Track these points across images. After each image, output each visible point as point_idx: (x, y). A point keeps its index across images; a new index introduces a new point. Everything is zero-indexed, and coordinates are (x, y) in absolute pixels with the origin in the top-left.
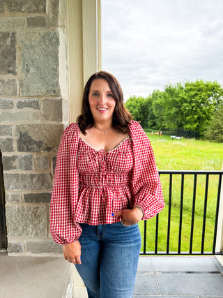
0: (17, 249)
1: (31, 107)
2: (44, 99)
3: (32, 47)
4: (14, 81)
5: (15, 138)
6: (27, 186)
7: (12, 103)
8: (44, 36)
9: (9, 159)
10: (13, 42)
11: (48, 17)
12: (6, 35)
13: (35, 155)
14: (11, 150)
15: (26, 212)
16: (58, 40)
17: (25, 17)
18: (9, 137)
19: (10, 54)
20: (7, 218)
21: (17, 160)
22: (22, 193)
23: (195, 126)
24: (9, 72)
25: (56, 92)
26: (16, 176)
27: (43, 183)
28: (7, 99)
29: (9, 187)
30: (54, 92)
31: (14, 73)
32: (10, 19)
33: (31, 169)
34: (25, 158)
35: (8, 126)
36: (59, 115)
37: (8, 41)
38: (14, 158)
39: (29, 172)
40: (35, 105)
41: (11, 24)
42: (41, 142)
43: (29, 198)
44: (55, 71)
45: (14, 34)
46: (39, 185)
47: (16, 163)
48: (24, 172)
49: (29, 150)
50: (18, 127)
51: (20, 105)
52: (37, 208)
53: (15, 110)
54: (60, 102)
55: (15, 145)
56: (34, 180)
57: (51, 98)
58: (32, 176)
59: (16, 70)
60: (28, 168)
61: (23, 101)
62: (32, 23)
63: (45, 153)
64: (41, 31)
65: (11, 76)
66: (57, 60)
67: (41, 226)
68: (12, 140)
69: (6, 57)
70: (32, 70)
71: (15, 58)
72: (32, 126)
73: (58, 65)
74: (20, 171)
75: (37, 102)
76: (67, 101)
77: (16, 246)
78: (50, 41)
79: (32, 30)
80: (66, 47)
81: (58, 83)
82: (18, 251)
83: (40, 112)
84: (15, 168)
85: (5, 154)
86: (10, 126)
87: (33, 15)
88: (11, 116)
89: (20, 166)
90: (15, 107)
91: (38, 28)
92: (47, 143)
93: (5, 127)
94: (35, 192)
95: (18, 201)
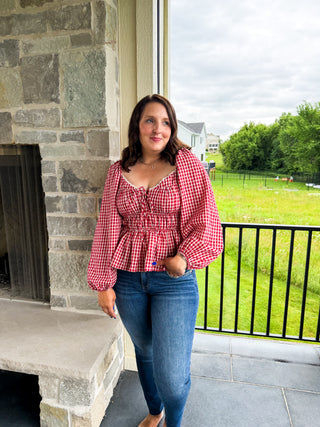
0: (61, 302)
1: (75, 140)
2: (89, 130)
3: (76, 70)
4: (56, 110)
5: (59, 176)
6: (72, 231)
7: (55, 136)
8: (89, 56)
9: (52, 200)
10: (56, 65)
11: (94, 34)
12: (48, 58)
13: (79, 196)
14: (54, 189)
15: (70, 261)
16: (104, 59)
17: (68, 37)
18: (52, 175)
19: (53, 79)
20: (50, 266)
21: (61, 202)
22: (66, 238)
24: (52, 100)
25: (103, 123)
26: (60, 219)
27: (89, 229)
28: (50, 131)
29: (52, 231)
30: (100, 122)
31: (57, 101)
32: (53, 39)
33: (75, 212)
34: (69, 199)
35: (51, 162)
36: (105, 150)
37: (51, 65)
38: (58, 199)
39: (73, 216)
40: (78, 137)
41: (54, 45)
42: (86, 181)
43: (73, 245)
44: (102, 96)
45: (57, 55)
46: (84, 231)
47: (60, 205)
48: (68, 215)
49: (73, 190)
50: (61, 163)
51: (64, 138)
52: (83, 257)
53: (58, 144)
54: (106, 134)
55: (58, 184)
56: (79, 225)
57: (96, 129)
58: (77, 220)
59: (59, 97)
60: (73, 210)
61: (67, 133)
62: (77, 41)
63: (90, 195)
64: (86, 50)
65: (53, 105)
66: (104, 84)
68: (55, 178)
70: (76, 97)
71: (58, 84)
72: (77, 162)
73: (104, 90)
74: (64, 215)
75: (82, 134)
76: (117, 133)
77: (60, 299)
78: (95, 61)
79: (76, 49)
80: (117, 67)
81: (104, 111)
82: (62, 306)
83: (86, 146)
84: (59, 210)
85: (48, 194)
86: (53, 162)
87: (77, 33)
88: (55, 151)
89: (64, 208)
90: (58, 140)
91: (83, 47)
92: (92, 182)
93: (48, 162)
94: (80, 238)
95: (61, 248)
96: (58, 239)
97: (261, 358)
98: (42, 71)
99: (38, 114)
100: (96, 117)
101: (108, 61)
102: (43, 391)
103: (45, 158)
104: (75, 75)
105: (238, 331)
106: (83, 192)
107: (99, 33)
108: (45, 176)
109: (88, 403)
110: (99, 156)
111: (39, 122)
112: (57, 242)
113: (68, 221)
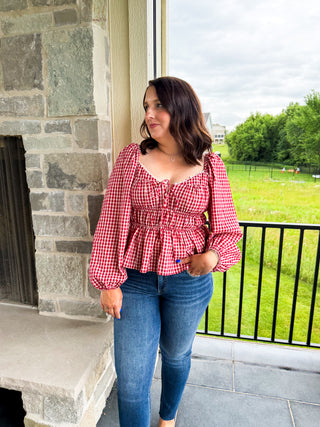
0: (49, 307)
1: (61, 130)
2: (76, 119)
3: (60, 51)
4: (40, 97)
5: (43, 169)
6: (60, 230)
7: (38, 126)
8: (74, 35)
10: (39, 46)
11: (80, 10)
12: (30, 38)
13: (67, 193)
14: (39, 186)
15: (58, 263)
16: (91, 39)
17: (51, 14)
18: (36, 169)
19: (35, 62)
20: (37, 269)
21: (47, 199)
22: (53, 239)
24: (35, 86)
25: (90, 112)
26: (46, 218)
27: (77, 229)
28: (34, 121)
29: (38, 231)
30: (88, 110)
31: (40, 87)
32: (35, 16)
33: (63, 210)
34: (56, 196)
35: (36, 155)
36: (94, 142)
37: (33, 46)
38: (43, 196)
39: (60, 214)
40: (65, 128)
41: (35, 23)
42: (74, 177)
43: (61, 246)
44: (89, 80)
45: (39, 35)
46: (73, 230)
47: (46, 202)
48: (55, 214)
49: (60, 186)
50: (46, 157)
51: (49, 129)
52: (72, 259)
53: (42, 135)
54: (95, 124)
55: (44, 180)
56: (68, 224)
57: (84, 118)
58: (65, 219)
59: (43, 83)
60: (59, 209)
61: (52, 123)
62: (61, 18)
63: (80, 192)
64: (70, 28)
65: (36, 91)
66: (90, 67)
67: (76, 281)
68: (40, 173)
69: (30, 67)
70: (61, 82)
71: (41, 69)
72: (63, 155)
73: (92, 74)
74: (50, 213)
75: (68, 125)
76: (108, 122)
77: (48, 304)
78: (82, 42)
79: (60, 28)
80: (107, 48)
81: (92, 98)
82: (50, 310)
83: (73, 137)
84: (45, 208)
85: (33, 191)
86: (38, 154)
87: (61, 8)
88: (39, 143)
89: (51, 206)
90: (43, 131)
91: (68, 25)
92: (81, 177)
93: (32, 155)
94: (69, 239)
95: (49, 249)
96: (45, 238)
97: (265, 366)
98: (24, 53)
99: (20, 102)
101: (95, 41)
102: (27, 406)
103: (29, 152)
104: (60, 57)
105: (241, 336)
106: (70, 189)
107: (86, 9)
108: (29, 170)
109: (75, 420)
110: (87, 148)
111: (22, 111)
112: (44, 243)
113: (55, 219)
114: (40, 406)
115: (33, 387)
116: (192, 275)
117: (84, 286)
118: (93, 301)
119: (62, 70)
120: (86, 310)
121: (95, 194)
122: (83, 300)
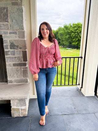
0: (11, 82)
1: (14, 34)
2: (18, 31)
3: (14, 13)
4: (8, 24)
6: (14, 61)
7: (7, 32)
8: (18, 9)
9: (7, 52)
10: (7, 11)
11: (19, 3)
12: (4, 8)
13: (16, 50)
14: (7, 49)
15: (13, 70)
16: (22, 10)
17: (10, 2)
18: (7, 44)
19: (6, 15)
20: (7, 72)
21: (10, 52)
22: (12, 63)
23: (77, 43)
24: (6, 21)
25: (23, 29)
26: (10, 57)
28: (6, 31)
29: (7, 61)
30: (22, 28)
31: (8, 22)
32: (6, 2)
33: (15, 55)
34: (13, 51)
35: (7, 40)
36: (24, 37)
37: (5, 10)
38: (9, 51)
39: (14, 56)
40: (15, 33)
41: (6, 4)
42: (18, 46)
43: (14, 65)
44: (22, 21)
45: (7, 8)
46: (18, 60)
47: (10, 53)
48: (13, 56)
49: (14, 49)
50: (10, 41)
51: (10, 33)
52: (18, 68)
53: (8, 35)
54: (24, 32)
55: (9, 47)
56: (16, 59)
57: (21, 31)
58: (15, 57)
59: (9, 21)
60: (14, 54)
61: (11, 31)
62: (14, 4)
63: (20, 50)
65: (7, 23)
66: (23, 17)
67: (19, 74)
68: (8, 45)
69: (5, 16)
70: (14, 21)
71: (8, 17)
72: (15, 40)
73: (23, 19)
74: (11, 56)
75: (16, 32)
77: (11, 81)
78: (20, 11)
79: (13, 6)
81: (23, 25)
82: (11, 83)
83: (17, 35)
84: (9, 55)
85: (5, 50)
87: (14, 1)
88: (7, 37)
90: (9, 34)
91: (16, 6)
92: (20, 46)
93: (5, 40)
94: (17, 63)
95: (11, 66)
96: (9, 63)
98: (2, 12)
99: (2, 26)
100: (21, 27)
101: (24, 11)
104: (14, 14)
105: (58, 85)
107: (21, 2)
108: (4, 44)
109: (26, 105)
110: (22, 38)
111: (2, 28)
112: (9, 64)
113: (12, 58)
114: (16, 104)
115: (16, 98)
116: (54, 67)
117: (21, 75)
118: (24, 78)
119: (14, 18)
120: (22, 81)
121: (24, 50)
122: (21, 79)
